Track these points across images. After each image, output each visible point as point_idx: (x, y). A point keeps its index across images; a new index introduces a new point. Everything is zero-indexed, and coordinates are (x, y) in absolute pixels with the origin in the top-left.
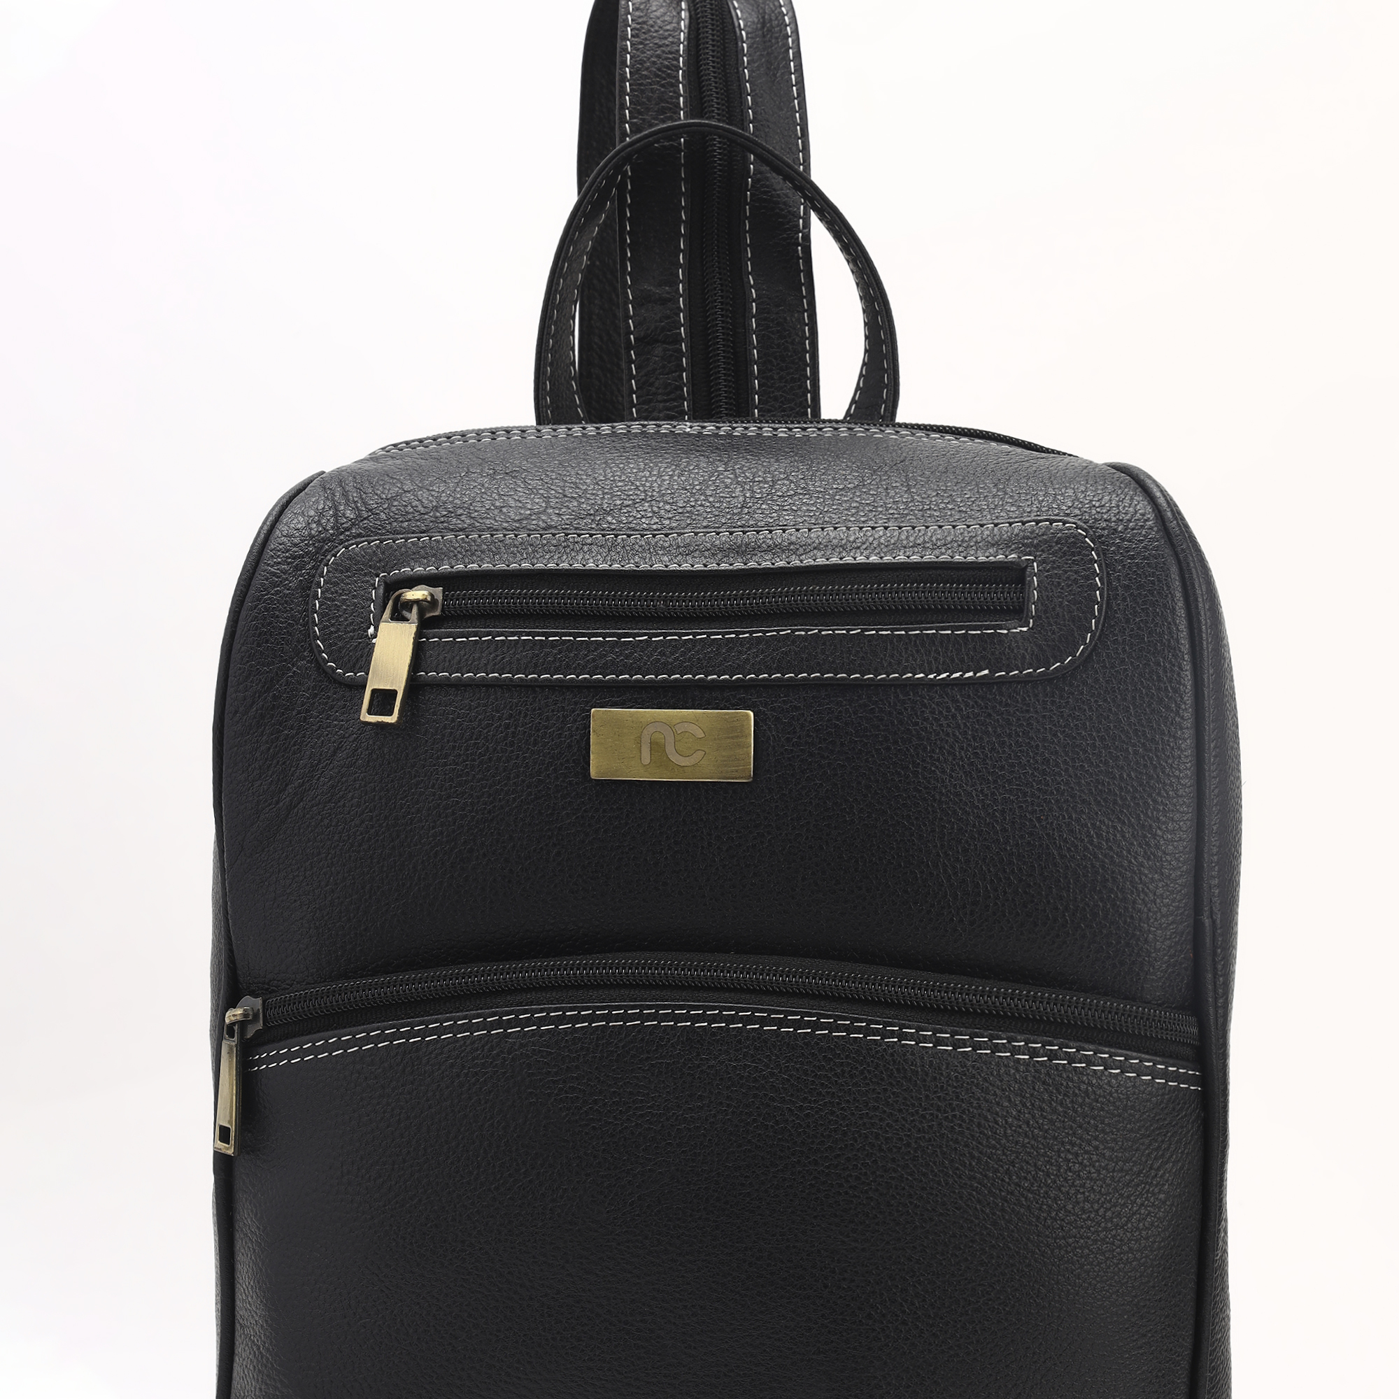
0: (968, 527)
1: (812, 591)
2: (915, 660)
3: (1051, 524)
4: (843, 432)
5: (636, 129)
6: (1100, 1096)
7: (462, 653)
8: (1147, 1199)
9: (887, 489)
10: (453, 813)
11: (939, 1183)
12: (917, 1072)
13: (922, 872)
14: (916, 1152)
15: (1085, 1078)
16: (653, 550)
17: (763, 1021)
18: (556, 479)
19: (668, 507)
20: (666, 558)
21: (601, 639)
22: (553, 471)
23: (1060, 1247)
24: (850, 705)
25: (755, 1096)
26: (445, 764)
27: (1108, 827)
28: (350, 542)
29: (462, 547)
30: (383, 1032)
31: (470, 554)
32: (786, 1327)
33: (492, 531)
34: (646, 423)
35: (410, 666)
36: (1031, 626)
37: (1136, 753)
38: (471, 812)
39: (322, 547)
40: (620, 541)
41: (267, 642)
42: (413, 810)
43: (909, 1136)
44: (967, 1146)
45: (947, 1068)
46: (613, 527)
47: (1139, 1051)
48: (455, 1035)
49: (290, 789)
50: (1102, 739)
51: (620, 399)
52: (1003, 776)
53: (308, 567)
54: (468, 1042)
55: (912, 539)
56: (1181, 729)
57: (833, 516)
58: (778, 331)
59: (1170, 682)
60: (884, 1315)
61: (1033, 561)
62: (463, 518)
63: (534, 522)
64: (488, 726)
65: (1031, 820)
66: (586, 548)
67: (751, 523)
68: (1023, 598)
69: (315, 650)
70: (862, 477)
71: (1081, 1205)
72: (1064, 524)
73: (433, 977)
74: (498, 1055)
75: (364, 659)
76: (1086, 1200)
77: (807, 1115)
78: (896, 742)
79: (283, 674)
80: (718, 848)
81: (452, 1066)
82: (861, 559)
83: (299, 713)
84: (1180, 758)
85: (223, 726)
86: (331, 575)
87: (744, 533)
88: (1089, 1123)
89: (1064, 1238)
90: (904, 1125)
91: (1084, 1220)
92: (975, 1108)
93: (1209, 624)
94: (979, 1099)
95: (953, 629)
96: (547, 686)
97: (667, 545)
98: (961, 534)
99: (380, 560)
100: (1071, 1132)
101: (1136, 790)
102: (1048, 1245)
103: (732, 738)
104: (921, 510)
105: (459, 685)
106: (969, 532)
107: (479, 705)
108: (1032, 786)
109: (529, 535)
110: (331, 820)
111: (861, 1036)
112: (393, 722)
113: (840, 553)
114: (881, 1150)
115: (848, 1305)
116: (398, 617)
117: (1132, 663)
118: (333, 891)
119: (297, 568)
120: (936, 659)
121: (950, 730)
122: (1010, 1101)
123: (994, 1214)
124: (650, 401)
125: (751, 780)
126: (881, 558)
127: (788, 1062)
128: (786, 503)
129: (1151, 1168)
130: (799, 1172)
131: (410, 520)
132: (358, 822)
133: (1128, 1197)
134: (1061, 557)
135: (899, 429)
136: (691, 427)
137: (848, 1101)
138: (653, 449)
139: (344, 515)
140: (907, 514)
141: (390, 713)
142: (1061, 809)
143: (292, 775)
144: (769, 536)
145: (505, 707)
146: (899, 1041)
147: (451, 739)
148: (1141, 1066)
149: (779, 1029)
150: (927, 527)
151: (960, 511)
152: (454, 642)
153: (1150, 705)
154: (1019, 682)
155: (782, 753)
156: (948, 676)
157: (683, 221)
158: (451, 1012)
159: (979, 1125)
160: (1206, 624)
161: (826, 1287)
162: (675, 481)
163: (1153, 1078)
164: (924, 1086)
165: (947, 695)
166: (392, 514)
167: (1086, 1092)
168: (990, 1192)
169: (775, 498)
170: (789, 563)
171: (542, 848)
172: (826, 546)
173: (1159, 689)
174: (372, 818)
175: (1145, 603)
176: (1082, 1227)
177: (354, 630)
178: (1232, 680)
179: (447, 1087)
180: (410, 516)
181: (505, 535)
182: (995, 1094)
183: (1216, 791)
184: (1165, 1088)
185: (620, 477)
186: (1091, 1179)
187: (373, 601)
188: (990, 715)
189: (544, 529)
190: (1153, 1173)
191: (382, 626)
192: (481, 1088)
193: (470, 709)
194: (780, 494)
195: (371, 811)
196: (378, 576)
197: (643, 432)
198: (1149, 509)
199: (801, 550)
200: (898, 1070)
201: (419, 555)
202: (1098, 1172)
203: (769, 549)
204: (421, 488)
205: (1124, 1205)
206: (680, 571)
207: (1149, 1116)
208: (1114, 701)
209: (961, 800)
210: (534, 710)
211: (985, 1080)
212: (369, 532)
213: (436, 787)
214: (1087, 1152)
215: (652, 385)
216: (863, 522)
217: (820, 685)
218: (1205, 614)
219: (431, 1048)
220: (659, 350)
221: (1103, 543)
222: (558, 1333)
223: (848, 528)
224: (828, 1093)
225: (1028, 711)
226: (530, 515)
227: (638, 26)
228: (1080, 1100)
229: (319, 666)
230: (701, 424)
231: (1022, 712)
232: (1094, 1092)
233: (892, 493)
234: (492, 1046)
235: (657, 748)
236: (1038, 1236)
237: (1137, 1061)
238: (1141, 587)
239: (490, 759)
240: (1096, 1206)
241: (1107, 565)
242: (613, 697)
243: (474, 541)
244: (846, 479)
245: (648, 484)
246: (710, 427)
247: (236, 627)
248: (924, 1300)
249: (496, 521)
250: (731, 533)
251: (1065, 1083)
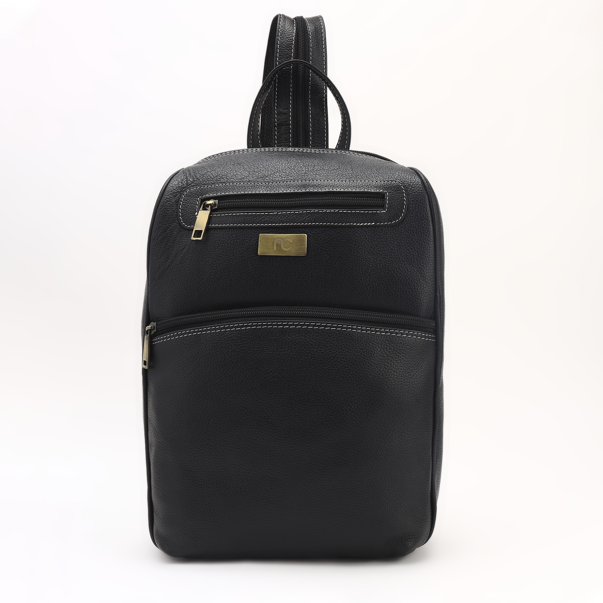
0: (369, 181)
1: (324, 199)
2: (354, 220)
3: (392, 182)
4: (334, 152)
5: (280, 63)
6: (405, 344)
7: (223, 219)
8: (418, 370)
9: (346, 169)
10: (217, 266)
11: (360, 370)
12: (356, 339)
13: (357, 281)
14: (354, 362)
15: (401, 339)
16: (279, 187)
17: (308, 325)
18: (252, 165)
19: (284, 174)
20: (283, 189)
21: (263, 213)
22: (251, 163)
23: (394, 385)
24: (335, 232)
25: (304, 347)
26: (215, 251)
27: (410, 268)
28: (191, 188)
29: (224, 188)
30: (190, 331)
31: (226, 190)
32: (315, 414)
33: (233, 182)
34: (279, 148)
35: (207, 223)
36: (386, 210)
37: (417, 248)
38: (222, 265)
39: (183, 190)
40: (270, 185)
41: (165, 218)
42: (205, 265)
43: (352, 357)
44: (367, 360)
45: (364, 337)
46: (268, 181)
47: (417, 330)
48: (211, 332)
49: (169, 261)
50: (408, 243)
51: (272, 144)
52: (379, 253)
53: (178, 196)
54: (215, 333)
55: (353, 184)
56: (430, 241)
57: (331, 177)
58: (317, 123)
59: (426, 228)
60: (346, 409)
61: (387, 192)
62: (224, 179)
63: (245, 179)
64: (229, 240)
65: (388, 266)
66: (260, 187)
67: (308, 178)
68: (384, 203)
69: (179, 220)
70: (339, 166)
71: (399, 373)
72: (395, 182)
73: (205, 315)
74: (223, 337)
75: (193, 222)
76: (400, 372)
77: (322, 352)
78: (348, 243)
79: (169, 227)
80: (295, 275)
81: (210, 341)
82: (338, 190)
83: (173, 238)
84: (430, 249)
85: (150, 243)
86: (185, 198)
87: (306, 181)
88: (401, 352)
89: (394, 382)
90: (351, 354)
91: (400, 377)
92: (370, 349)
93: (437, 213)
94: (371, 346)
95: (364, 211)
96: (247, 228)
97: (283, 185)
98: (367, 183)
99: (200, 193)
100: (395, 355)
101: (417, 258)
102: (390, 385)
103: (301, 242)
104: (355, 176)
105: (221, 228)
106: (369, 183)
107: (226, 234)
108: (388, 256)
109: (244, 183)
110: (180, 269)
111: (340, 329)
112: (201, 239)
113: (332, 188)
114: (344, 362)
115: (336, 407)
116: (205, 209)
117: (415, 223)
118: (179, 290)
119: (175, 196)
120: (359, 219)
121: (364, 239)
122: (378, 346)
123: (373, 378)
124: (281, 143)
125: (306, 255)
126: (344, 190)
127: (316, 337)
128: (317, 172)
129: (419, 363)
130: (319, 369)
131: (209, 181)
132: (188, 269)
133: (412, 370)
134: (395, 191)
135: (350, 152)
136: (291, 149)
137: (336, 348)
138: (280, 156)
139: (189, 180)
140: (352, 177)
141: (200, 237)
142: (396, 263)
143: (170, 256)
144: (313, 182)
145: (234, 234)
146: (352, 330)
147: (218, 244)
148: (417, 335)
149: (313, 327)
150: (357, 181)
151: (366, 177)
152: (221, 216)
153: (421, 235)
154: (383, 226)
155: (315, 247)
156: (363, 224)
157: (291, 91)
158: (210, 325)
159: (371, 354)
160: (436, 213)
161: (329, 402)
162: (286, 165)
163: (421, 338)
164: (358, 343)
165: (363, 229)
166: (204, 179)
167: (401, 343)
168: (372, 372)
169: (315, 171)
170: (318, 190)
171: (242, 276)
172: (329, 186)
173: (423, 230)
174: (192, 268)
175: (418, 206)
176: (400, 379)
177: (191, 214)
178: (443, 229)
179: (208, 347)
180: (209, 179)
181: (237, 184)
182: (375, 345)
183: (439, 259)
184: (425, 340)
185: (270, 165)
186: (401, 366)
187: (197, 205)
188: (375, 235)
189: (248, 182)
190: (419, 364)
191: (200, 212)
192: (218, 347)
193: (224, 235)
194: (316, 169)
195: (192, 266)
196: (199, 197)
197: (278, 151)
198: (419, 180)
199: (321, 187)
200: (351, 338)
201: (211, 191)
202: (403, 364)
203: (312, 186)
204: (212, 171)
205: (411, 372)
206: (287, 193)
207: (419, 348)
208: (410, 233)
209: (367, 260)
210: (243, 235)
211: (373, 341)
212: (197, 185)
213: (212, 258)
214: (400, 360)
215: (281, 138)
216: (339, 179)
217: (326, 226)
218: (435, 210)
219: (204, 335)
220: (283, 128)
221: (406, 188)
222: (240, 418)
223: (335, 181)
224: (329, 346)
225: (386, 235)
226: (244, 177)
227: (282, 32)
228: (399, 345)
229: (180, 224)
230: (294, 148)
231: (385, 235)
232: (403, 343)
233: (347, 171)
234: (222, 335)
235: (278, 246)
236: (386, 382)
237: (416, 333)
238: (417, 201)
239: (229, 249)
240: (403, 373)
241: (407, 194)
242: (266, 230)
243: (228, 186)
244: (334, 166)
245: (278, 167)
246: (297, 149)
247: (156, 214)
248: (357, 404)
249: (234, 179)
250: (302, 181)
251: (394, 340)
